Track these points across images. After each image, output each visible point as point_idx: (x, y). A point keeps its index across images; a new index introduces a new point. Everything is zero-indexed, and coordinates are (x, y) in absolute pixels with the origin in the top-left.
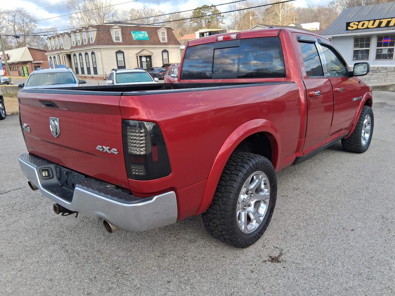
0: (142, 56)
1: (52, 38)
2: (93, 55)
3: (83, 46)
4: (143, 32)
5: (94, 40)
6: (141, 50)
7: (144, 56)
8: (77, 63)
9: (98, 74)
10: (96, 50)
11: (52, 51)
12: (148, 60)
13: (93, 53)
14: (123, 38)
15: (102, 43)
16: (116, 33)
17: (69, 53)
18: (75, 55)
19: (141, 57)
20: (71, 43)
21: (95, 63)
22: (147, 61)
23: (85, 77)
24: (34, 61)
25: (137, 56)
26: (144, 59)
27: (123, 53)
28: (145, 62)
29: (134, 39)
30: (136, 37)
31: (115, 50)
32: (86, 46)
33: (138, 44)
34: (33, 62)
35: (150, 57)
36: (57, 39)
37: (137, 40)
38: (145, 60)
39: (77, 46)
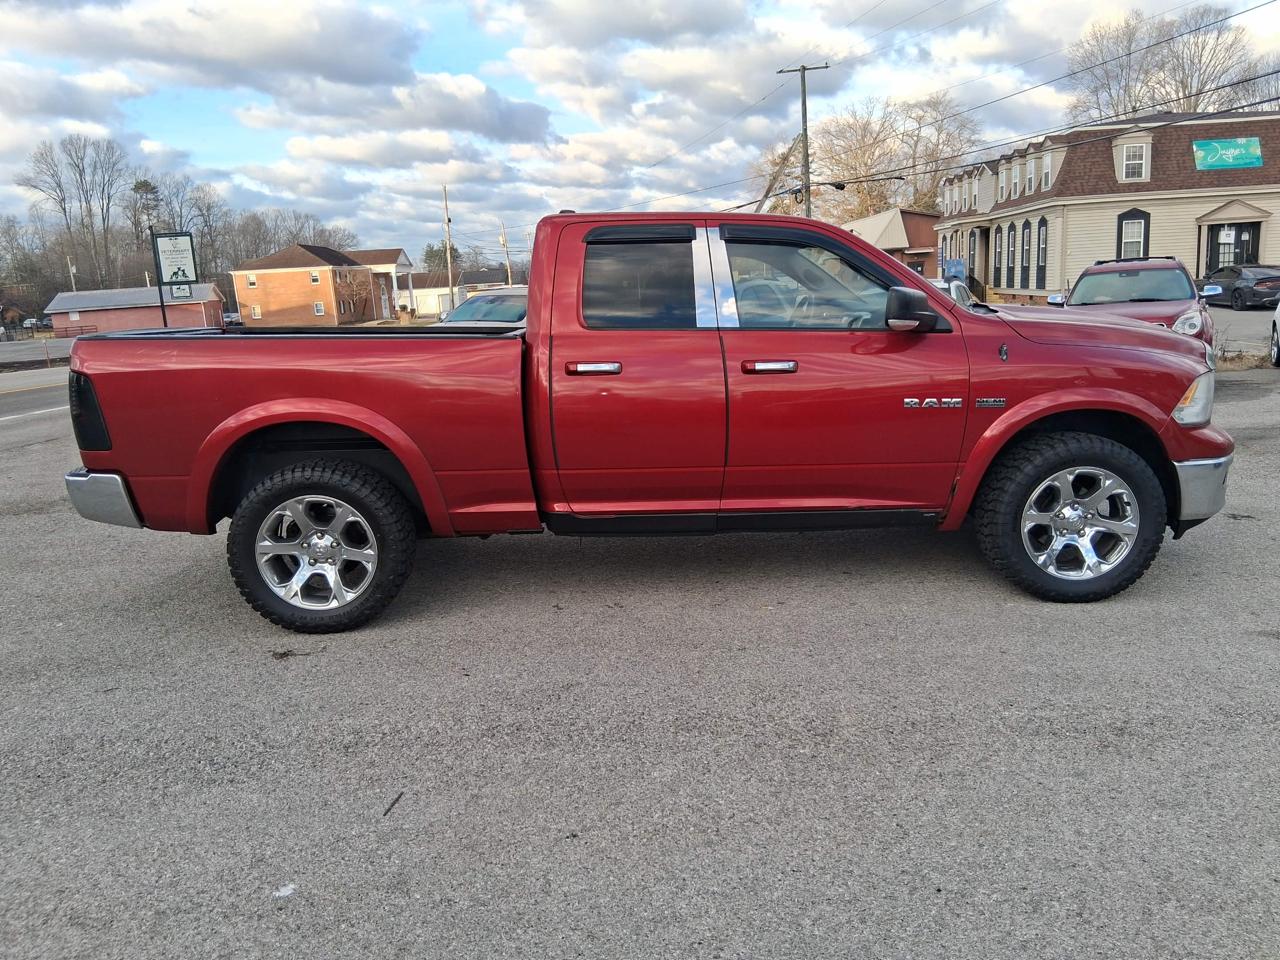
0: (1223, 225)
1: (956, 181)
2: (1043, 228)
3: (1024, 199)
4: (1242, 141)
5: (1052, 181)
6: (1222, 204)
7: (1230, 225)
8: (1000, 253)
9: (1047, 288)
10: (1050, 213)
11: (951, 217)
12: (1245, 237)
13: (1043, 222)
14: (1154, 168)
15: (1076, 189)
16: (1133, 153)
17: (986, 224)
18: (999, 230)
19: (1215, 230)
20: (996, 195)
21: (1043, 253)
22: (1238, 242)
23: (1014, 295)
24: (911, 247)
25: (1200, 227)
26: (1228, 235)
27: (1146, 216)
28: (1232, 247)
29: (1198, 168)
30: (1210, 161)
31: (1119, 207)
32: (1031, 199)
33: (1211, 185)
34: (906, 252)
35: (1255, 227)
36: (966, 181)
37: (1209, 172)
38: (1232, 239)
39: (1009, 203)
